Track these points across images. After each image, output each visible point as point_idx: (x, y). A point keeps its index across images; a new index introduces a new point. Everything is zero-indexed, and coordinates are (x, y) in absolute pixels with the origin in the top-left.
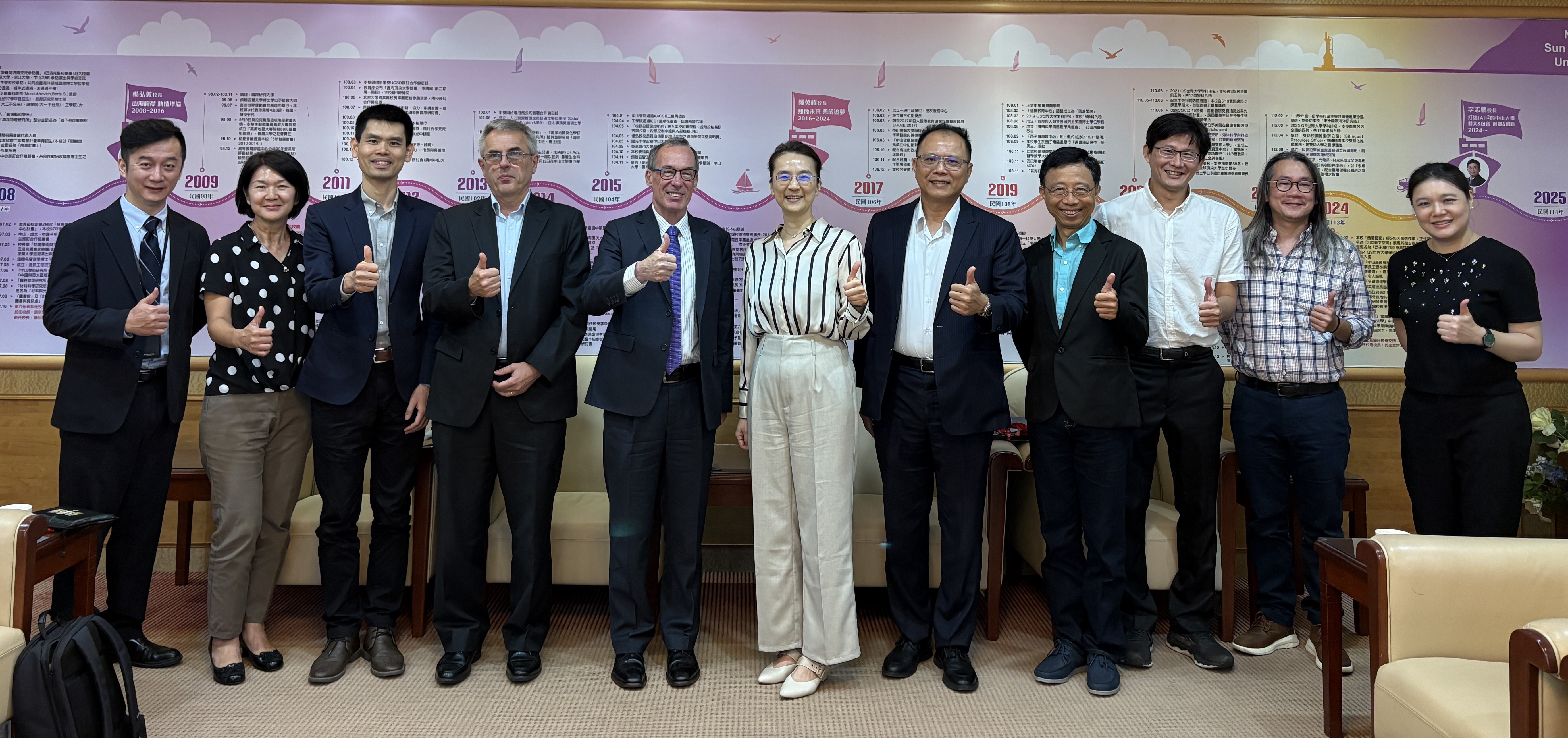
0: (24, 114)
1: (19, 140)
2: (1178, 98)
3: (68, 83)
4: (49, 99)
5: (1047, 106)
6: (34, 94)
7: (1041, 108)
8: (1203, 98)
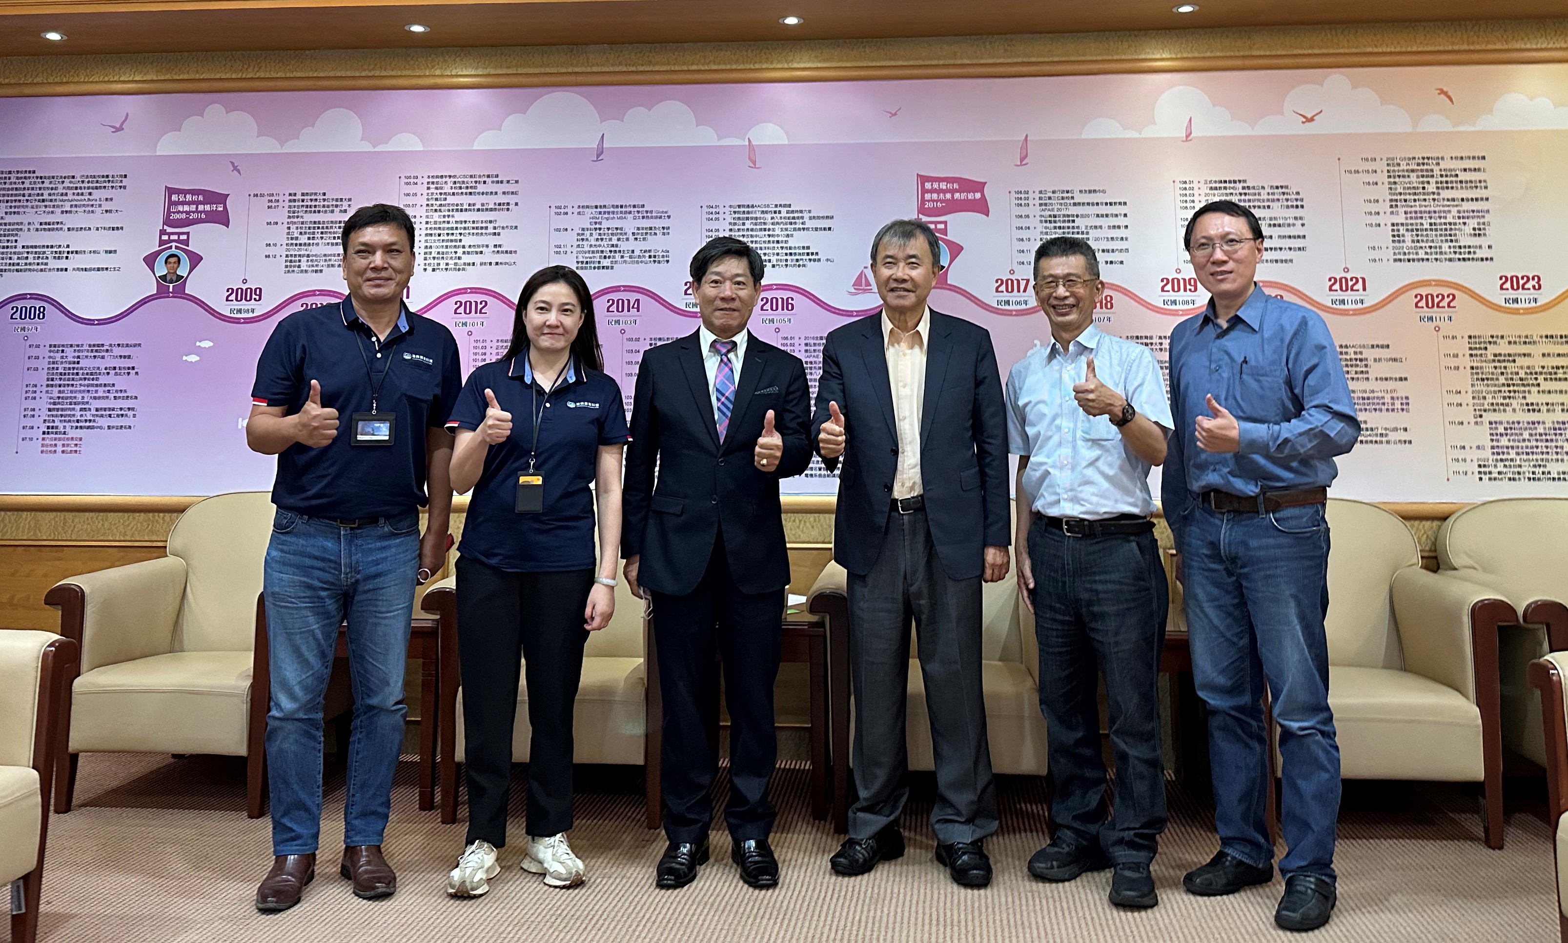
0: (58, 223)
1: (52, 253)
2: (1396, 168)
3: (105, 187)
4: (84, 205)
5: (1230, 182)
6: (68, 200)
7: (1223, 185)
8: (1429, 167)
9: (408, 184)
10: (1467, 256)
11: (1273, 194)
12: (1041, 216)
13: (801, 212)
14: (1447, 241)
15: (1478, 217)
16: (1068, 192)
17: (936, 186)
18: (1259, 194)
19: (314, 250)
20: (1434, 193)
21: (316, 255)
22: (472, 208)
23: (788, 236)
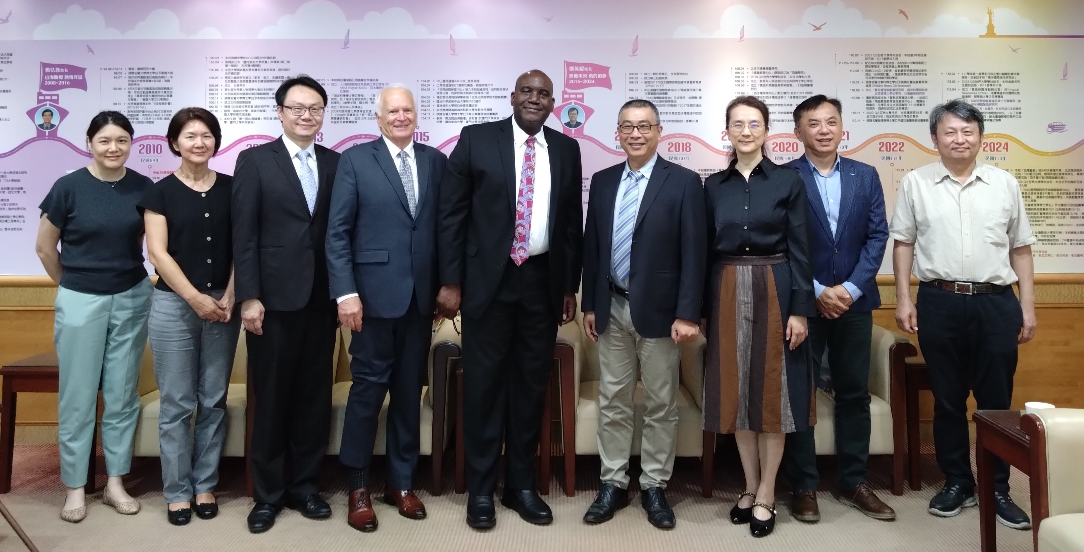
8: (891, 61)
9: (212, 62)
10: (912, 118)
11: (794, 77)
12: (646, 90)
13: (486, 85)
14: (900, 108)
15: (920, 93)
16: (663, 74)
17: (577, 69)
18: (785, 77)
19: (147, 108)
20: (893, 78)
21: (148, 111)
22: (257, 79)
23: (477, 101)
